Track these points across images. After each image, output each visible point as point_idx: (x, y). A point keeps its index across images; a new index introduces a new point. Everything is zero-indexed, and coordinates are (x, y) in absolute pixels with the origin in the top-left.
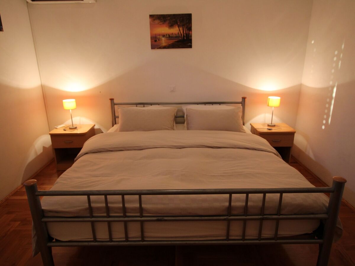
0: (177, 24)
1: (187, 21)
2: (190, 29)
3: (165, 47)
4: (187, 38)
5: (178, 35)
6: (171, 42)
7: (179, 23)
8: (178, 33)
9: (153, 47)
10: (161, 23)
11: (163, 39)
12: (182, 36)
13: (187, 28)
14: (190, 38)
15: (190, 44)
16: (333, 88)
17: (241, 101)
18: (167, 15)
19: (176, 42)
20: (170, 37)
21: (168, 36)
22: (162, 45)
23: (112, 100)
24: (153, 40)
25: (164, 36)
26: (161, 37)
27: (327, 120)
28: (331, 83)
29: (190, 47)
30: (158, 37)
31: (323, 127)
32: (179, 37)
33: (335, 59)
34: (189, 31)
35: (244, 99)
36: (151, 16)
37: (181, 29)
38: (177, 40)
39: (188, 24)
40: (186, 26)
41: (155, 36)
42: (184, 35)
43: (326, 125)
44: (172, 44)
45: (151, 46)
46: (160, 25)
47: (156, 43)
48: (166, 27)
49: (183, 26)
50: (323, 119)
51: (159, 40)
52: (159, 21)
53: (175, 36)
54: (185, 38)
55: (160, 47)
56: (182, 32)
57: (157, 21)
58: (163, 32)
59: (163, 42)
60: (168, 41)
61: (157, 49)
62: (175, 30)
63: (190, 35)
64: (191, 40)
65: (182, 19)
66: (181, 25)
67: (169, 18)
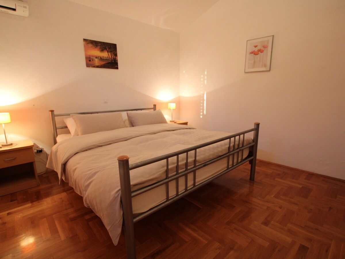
0: (106, 50)
1: (114, 49)
2: (116, 55)
3: (98, 67)
4: (114, 61)
5: (107, 59)
6: (103, 63)
7: (107, 50)
8: (108, 57)
9: (88, 66)
10: (93, 47)
11: (96, 60)
12: (111, 59)
13: (114, 54)
14: (116, 62)
15: (116, 66)
16: (203, 95)
17: (153, 107)
18: (98, 42)
19: (106, 63)
20: (101, 59)
21: (100, 58)
22: (96, 64)
23: (52, 111)
24: (88, 60)
25: (96, 58)
26: (94, 58)
27: (203, 112)
28: (202, 92)
29: (117, 68)
30: (92, 58)
31: (201, 117)
32: (108, 60)
33: (202, 79)
34: (115, 56)
35: (155, 105)
36: (85, 40)
37: (110, 54)
38: (107, 62)
39: (114, 52)
40: (113, 53)
41: (89, 57)
42: (112, 59)
43: (203, 115)
44: (104, 64)
45: (86, 64)
46: (93, 48)
47: (90, 62)
48: (98, 50)
49: (111, 52)
50: (201, 112)
51: (93, 60)
52: (92, 45)
53: (105, 58)
54: (113, 61)
55: (94, 66)
56: (110, 57)
57: (90, 45)
58: (96, 54)
59: (96, 62)
60: (100, 62)
61: (92, 67)
62: (105, 54)
63: (116, 60)
64: (117, 63)
65: (110, 46)
66: (109, 51)
67: (100, 44)
